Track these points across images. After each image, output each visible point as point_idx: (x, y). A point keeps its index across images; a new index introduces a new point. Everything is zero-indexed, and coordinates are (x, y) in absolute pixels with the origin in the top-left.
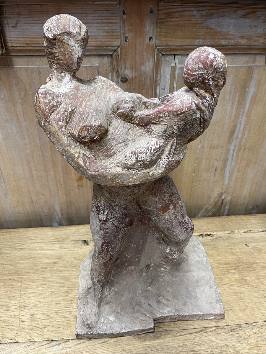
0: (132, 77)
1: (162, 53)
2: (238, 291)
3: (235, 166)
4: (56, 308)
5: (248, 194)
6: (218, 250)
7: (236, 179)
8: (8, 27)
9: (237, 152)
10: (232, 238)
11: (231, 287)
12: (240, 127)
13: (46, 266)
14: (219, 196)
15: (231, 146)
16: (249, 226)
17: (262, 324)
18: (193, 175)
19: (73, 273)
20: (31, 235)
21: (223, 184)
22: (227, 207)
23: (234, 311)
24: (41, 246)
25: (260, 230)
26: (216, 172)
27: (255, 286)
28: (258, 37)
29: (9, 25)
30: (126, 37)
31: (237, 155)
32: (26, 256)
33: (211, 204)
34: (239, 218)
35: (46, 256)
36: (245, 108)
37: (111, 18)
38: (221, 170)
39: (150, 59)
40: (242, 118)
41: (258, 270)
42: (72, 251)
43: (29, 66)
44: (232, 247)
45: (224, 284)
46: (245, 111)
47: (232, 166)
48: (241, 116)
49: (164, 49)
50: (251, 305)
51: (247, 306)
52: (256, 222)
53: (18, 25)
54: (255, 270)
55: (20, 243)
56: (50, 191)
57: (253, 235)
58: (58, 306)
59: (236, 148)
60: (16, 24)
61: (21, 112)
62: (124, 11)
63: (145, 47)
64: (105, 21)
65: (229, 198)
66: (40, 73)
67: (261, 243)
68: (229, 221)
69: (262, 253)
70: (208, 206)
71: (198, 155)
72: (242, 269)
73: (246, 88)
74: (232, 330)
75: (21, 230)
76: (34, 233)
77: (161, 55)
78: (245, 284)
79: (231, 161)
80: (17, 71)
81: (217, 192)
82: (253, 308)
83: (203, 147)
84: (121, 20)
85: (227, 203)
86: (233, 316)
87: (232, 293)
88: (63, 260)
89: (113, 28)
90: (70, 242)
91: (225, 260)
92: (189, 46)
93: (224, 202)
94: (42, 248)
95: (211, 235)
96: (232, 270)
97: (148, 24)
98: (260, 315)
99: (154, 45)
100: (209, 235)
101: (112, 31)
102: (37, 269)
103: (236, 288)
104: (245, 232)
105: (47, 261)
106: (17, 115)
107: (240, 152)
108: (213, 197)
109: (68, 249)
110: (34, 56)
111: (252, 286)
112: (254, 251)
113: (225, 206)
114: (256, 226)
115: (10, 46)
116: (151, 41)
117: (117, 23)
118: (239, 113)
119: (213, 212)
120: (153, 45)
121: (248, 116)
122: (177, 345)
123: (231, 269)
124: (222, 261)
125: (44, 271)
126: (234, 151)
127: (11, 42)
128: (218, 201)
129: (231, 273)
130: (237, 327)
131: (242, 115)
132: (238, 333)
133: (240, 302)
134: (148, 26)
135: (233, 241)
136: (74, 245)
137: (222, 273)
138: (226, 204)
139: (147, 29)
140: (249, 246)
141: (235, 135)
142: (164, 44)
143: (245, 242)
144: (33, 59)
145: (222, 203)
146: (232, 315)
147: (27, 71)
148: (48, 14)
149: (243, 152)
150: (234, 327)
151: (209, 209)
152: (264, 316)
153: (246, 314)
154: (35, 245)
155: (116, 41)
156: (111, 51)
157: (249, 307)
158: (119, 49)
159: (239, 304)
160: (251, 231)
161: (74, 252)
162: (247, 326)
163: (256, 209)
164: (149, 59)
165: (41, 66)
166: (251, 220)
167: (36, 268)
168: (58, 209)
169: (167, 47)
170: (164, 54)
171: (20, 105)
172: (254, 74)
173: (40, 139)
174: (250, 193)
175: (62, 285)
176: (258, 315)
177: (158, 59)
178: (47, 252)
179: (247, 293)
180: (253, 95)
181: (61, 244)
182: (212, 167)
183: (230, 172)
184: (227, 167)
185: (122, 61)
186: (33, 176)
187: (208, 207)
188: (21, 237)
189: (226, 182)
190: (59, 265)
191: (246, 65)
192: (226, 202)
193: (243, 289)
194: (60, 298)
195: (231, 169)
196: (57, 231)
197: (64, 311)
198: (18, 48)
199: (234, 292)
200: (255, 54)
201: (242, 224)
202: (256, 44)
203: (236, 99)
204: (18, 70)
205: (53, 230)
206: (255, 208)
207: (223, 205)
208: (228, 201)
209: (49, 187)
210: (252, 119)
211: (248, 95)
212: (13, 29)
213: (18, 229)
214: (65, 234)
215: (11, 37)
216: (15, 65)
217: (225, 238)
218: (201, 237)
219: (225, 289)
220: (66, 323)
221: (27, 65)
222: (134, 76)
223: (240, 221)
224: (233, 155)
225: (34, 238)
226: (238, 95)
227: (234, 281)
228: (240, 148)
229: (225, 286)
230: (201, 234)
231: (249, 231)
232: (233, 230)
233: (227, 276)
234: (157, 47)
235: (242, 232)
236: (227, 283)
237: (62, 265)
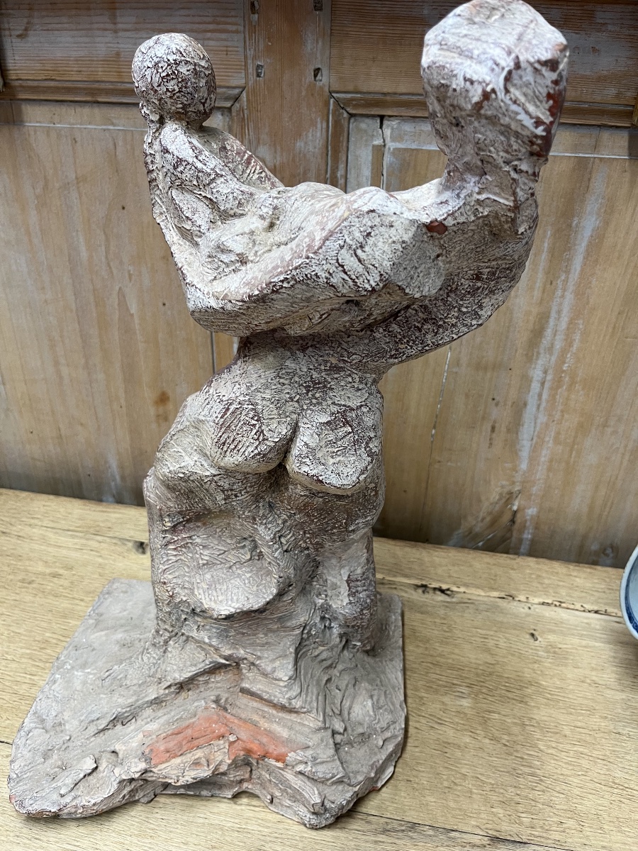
0: (275, 166)
1: (348, 110)
2: (449, 741)
3: (547, 425)
4: (7, 669)
5: (585, 509)
6: (450, 631)
7: (551, 461)
8: (11, 36)
9: (551, 388)
10: (502, 611)
11: (436, 726)
12: (558, 319)
13: (33, 579)
14: (504, 500)
15: (534, 368)
16: (563, 592)
17: (476, 840)
18: (433, 431)
19: (81, 605)
20: (37, 509)
21: (515, 469)
22: (527, 536)
23: (415, 786)
24: (44, 536)
25: (588, 607)
26: (494, 435)
27: (504, 741)
28: (601, 80)
29: (13, 33)
30: (258, 67)
31: (553, 397)
32: (5, 549)
33: (483, 519)
34: (545, 568)
35: (45, 559)
36: (573, 271)
37: (223, 19)
38: (509, 431)
39: (317, 122)
40: (563, 296)
41: (533, 704)
42: (104, 558)
43: (54, 124)
44: (492, 633)
45: (423, 714)
46: (570, 280)
47: (538, 425)
48: (559, 293)
49: (352, 99)
50: (469, 784)
51: (455, 784)
52: (589, 585)
53: (29, 32)
54: (526, 703)
55: (8, 519)
56: (97, 418)
57: (562, 614)
58: (14, 665)
59: (549, 377)
60: (26, 29)
61: (38, 227)
62: (253, 5)
63: (304, 93)
64: (211, 27)
65: (532, 511)
66: (76, 142)
67: (576, 641)
68: (513, 569)
69: (566, 665)
70: (474, 522)
71: (444, 381)
72: (490, 690)
73: (573, 216)
74: (385, 831)
75: (24, 494)
76: (44, 506)
77: (345, 115)
78: (480, 728)
79: (534, 409)
80: (29, 135)
81: (499, 490)
82: (471, 792)
83: (457, 363)
84: (247, 27)
85: (528, 524)
86: (405, 798)
87: (431, 741)
88: (74, 575)
89: (229, 44)
90: (108, 540)
91: (453, 660)
92: (413, 94)
93: (519, 519)
94: (44, 539)
95: (448, 592)
96: (460, 685)
97: (310, 35)
98: (483, 816)
99: (326, 89)
100: (442, 591)
101: (227, 51)
102: (11, 580)
103: (451, 733)
104: (543, 604)
105: (40, 568)
106: (28, 233)
107: (560, 390)
108: (488, 499)
109: (97, 552)
110: (65, 103)
111: (494, 739)
112: (546, 654)
113: (522, 530)
114: (584, 594)
115: (13, 78)
116: (319, 77)
117: (237, 32)
118: (554, 283)
119: (489, 540)
120: (322, 88)
121: (580, 294)
122: (229, 825)
123: (459, 683)
124: (448, 658)
125: (24, 587)
126: (543, 384)
127: (15, 70)
128: (501, 513)
129: (454, 692)
130: (403, 828)
131: (564, 290)
132: (396, 841)
133: (441, 769)
134: (309, 41)
135: (500, 618)
136: (113, 548)
137: (431, 687)
138: (523, 527)
139: (309, 48)
140: (540, 639)
141: (545, 342)
142: (351, 88)
143: (533, 627)
144: (63, 110)
145: (513, 521)
146: (406, 795)
147: (48, 135)
148: (89, 9)
149: (570, 389)
150: (395, 824)
151: (477, 529)
152: (491, 822)
153: (444, 802)
154: (34, 530)
155: (236, 75)
156: (227, 99)
157: (459, 788)
158: (244, 94)
159: (438, 774)
160: (563, 605)
161: (106, 562)
162: (431, 832)
163: (611, 555)
164: (313, 124)
165: (79, 126)
166: (575, 577)
167: (11, 577)
168: (114, 464)
169: (359, 95)
170: (354, 112)
171: (36, 212)
172: (593, 180)
173: (75, 295)
174: (591, 508)
175: (45, 625)
176: (475, 816)
177: (337, 123)
178: (50, 549)
179: (473, 752)
180: (592, 236)
181: (87, 539)
182: (483, 418)
183: (532, 439)
184: (526, 426)
185: (251, 125)
186: (61, 378)
187: (475, 525)
188: (15, 509)
189: (524, 466)
190: (62, 582)
191: (574, 155)
192: (526, 521)
193: (468, 741)
194: (24, 651)
195: (536, 433)
196: (94, 511)
197: (19, 679)
198: (30, 83)
199: (438, 739)
200: (599, 126)
201: (546, 581)
202: (598, 98)
203: (546, 245)
204: (32, 133)
205: (86, 508)
206: (609, 551)
207: (516, 526)
208: (528, 518)
209: (95, 408)
210: (591, 301)
211: (579, 237)
212: (19, 40)
213: (17, 492)
214: (107, 520)
215: (17, 58)
216: (27, 122)
217: (481, 607)
218: (420, 591)
219: (418, 727)
220: (11, 705)
221: (51, 122)
222: (278, 163)
223: (544, 575)
224: (540, 395)
225: (39, 517)
226: (549, 233)
227: (454, 714)
228: (561, 377)
229: (423, 721)
230: (424, 583)
231: (558, 604)
232: (513, 592)
233: (441, 697)
234: (334, 95)
235: (536, 600)
236: (430, 715)
237: (66, 583)
